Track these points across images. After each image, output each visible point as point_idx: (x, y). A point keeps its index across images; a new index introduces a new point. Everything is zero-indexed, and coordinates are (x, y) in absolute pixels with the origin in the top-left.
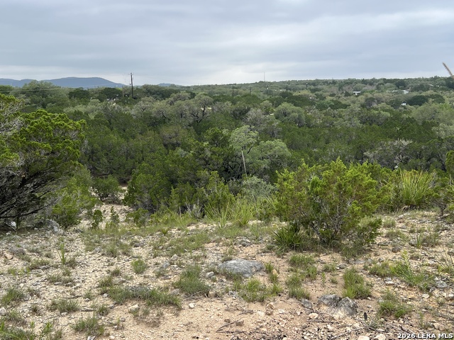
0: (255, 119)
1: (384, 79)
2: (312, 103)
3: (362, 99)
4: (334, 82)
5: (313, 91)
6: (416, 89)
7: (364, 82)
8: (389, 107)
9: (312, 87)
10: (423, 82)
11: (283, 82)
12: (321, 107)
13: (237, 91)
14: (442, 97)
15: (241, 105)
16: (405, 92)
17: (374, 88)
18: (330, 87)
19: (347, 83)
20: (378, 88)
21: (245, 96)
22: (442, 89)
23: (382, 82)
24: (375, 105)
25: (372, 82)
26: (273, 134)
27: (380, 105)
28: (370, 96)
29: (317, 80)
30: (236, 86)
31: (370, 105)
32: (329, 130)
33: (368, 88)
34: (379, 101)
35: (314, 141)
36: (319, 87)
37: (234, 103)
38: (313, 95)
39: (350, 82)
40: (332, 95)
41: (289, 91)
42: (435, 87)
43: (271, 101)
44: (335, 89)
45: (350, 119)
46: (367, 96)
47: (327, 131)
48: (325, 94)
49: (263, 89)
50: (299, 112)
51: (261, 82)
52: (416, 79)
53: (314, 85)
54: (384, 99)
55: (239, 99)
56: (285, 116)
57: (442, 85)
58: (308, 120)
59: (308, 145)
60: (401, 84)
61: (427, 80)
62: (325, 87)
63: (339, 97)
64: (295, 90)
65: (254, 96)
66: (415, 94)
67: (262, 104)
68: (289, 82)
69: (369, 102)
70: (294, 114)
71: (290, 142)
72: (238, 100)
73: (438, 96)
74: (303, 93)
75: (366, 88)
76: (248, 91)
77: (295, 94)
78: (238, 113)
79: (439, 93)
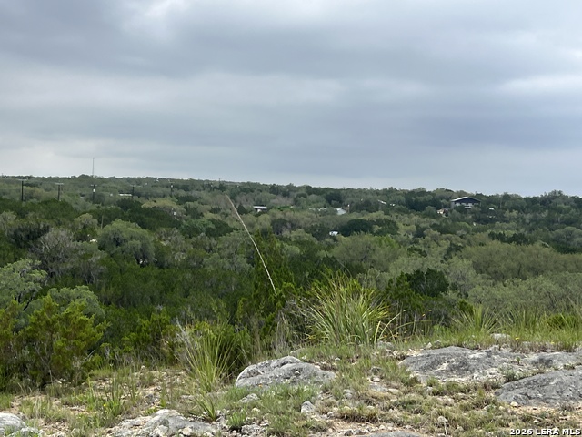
0: (56, 249)
1: (309, 187)
2: (176, 224)
3: (265, 221)
4: (222, 187)
5: (182, 200)
6: (358, 208)
7: (275, 190)
8: (307, 237)
9: (182, 193)
10: (370, 196)
11: (129, 180)
12: (191, 232)
13: (32, 192)
14: (394, 223)
15: (32, 221)
16: (340, 212)
17: (290, 201)
18: (214, 195)
19: (246, 189)
20: (296, 202)
21: (46, 202)
22: (399, 210)
23: (304, 192)
24: (286, 233)
25: (286, 192)
26: (90, 277)
27: (294, 233)
28: (279, 215)
29: (192, 181)
30: (31, 181)
31: (279, 231)
32: (193, 273)
33: (280, 200)
34: (294, 226)
35: (166, 291)
36: (194, 193)
37: (21, 214)
38: (181, 208)
39: (249, 189)
40: (215, 211)
41: (136, 198)
42: (389, 206)
43: (96, 214)
44: (223, 200)
45: (230, 256)
46: (273, 215)
47: (188, 276)
48: (201, 208)
49: (87, 191)
50: (142, 238)
51: (83, 176)
52: (360, 191)
53: (184, 191)
54: (302, 223)
55: (33, 208)
56: (118, 244)
57: (399, 203)
58: (160, 253)
59: (153, 299)
60: (334, 198)
61: (377, 192)
62: (204, 195)
63: (227, 215)
64: (147, 197)
65: (65, 204)
66: (354, 216)
67: (78, 219)
68: (139, 181)
69: (278, 225)
70: (134, 242)
71: (119, 293)
72: (31, 210)
73: (388, 222)
74: (161, 203)
75: (276, 201)
76: (54, 194)
77: (147, 204)
78: (23, 235)
79: (394, 217)
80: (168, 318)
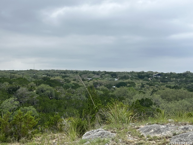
0: (22, 94)
1: (105, 72)
2: (61, 85)
3: (91, 84)
4: (77, 72)
5: (63, 77)
6: (122, 78)
7: (94, 73)
8: (105, 88)
9: (64, 75)
10: (126, 74)
11: (46, 71)
12: (67, 87)
13: (14, 75)
14: (134, 83)
15: (14, 85)
16: (116, 79)
17: (99, 76)
18: (74, 75)
19: (84, 73)
20: (101, 77)
21: (19, 79)
22: (136, 79)
23: (104, 73)
24: (98, 87)
25: (98, 73)
26: (33, 103)
27: (101, 87)
28: (96, 81)
29: (67, 70)
30: (14, 72)
31: (96, 87)
32: (68, 101)
33: (96, 76)
34: (101, 85)
35: (59, 107)
36: (68, 75)
37: (10, 83)
38: (63, 79)
39: (85, 73)
40: (74, 80)
41: (48, 76)
42: (132, 77)
43: (35, 82)
44: (77, 76)
45: (80, 95)
46: (94, 81)
47: (66, 102)
48: (70, 79)
49: (32, 75)
50: (51, 90)
51: (31, 70)
52: (122, 72)
53: (64, 74)
54: (103, 84)
55: (14, 81)
56: (43, 92)
57: (136, 76)
58: (57, 95)
59: (54, 110)
60: (114, 75)
61: (128, 73)
62: (71, 75)
63: (78, 81)
64: (52, 76)
65: (25, 79)
66: (121, 81)
67: (29, 84)
68: (49, 71)
69: (95, 84)
70: (48, 91)
71: (43, 108)
72: (14, 82)
73: (132, 83)
74: (56, 78)
75: (95, 76)
76: (21, 76)
77: (52, 78)
78: (11, 90)
79: (134, 81)
80: (59, 116)
